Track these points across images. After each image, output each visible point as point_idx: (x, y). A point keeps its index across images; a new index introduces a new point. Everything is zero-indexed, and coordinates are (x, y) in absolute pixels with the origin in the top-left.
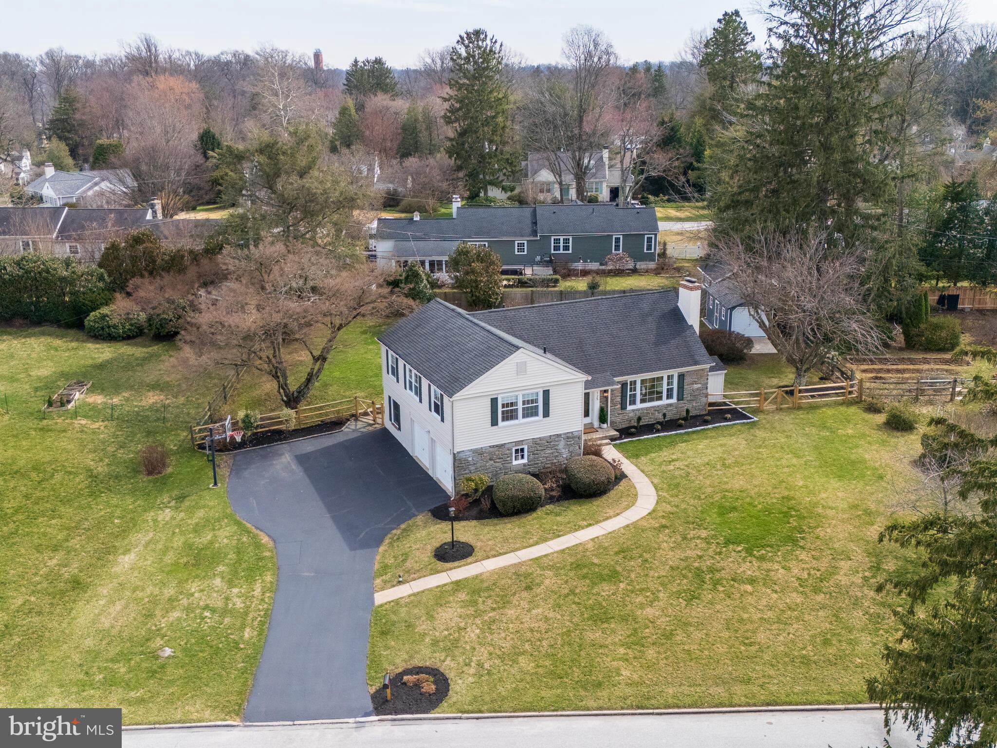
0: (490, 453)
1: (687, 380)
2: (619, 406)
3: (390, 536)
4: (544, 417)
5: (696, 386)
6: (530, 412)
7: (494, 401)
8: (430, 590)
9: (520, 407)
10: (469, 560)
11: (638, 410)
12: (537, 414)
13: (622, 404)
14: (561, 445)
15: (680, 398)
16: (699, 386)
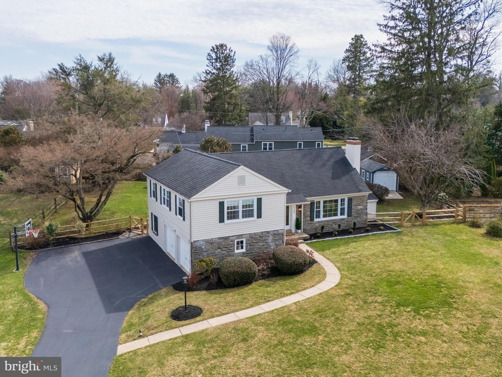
0: (218, 243)
1: (354, 203)
2: (309, 218)
3: (139, 303)
4: (258, 218)
5: (360, 207)
6: (248, 214)
7: (221, 204)
8: (164, 342)
9: (241, 209)
10: (198, 319)
11: (322, 222)
12: (252, 216)
13: (311, 217)
14: (270, 239)
15: (349, 215)
16: (362, 207)
